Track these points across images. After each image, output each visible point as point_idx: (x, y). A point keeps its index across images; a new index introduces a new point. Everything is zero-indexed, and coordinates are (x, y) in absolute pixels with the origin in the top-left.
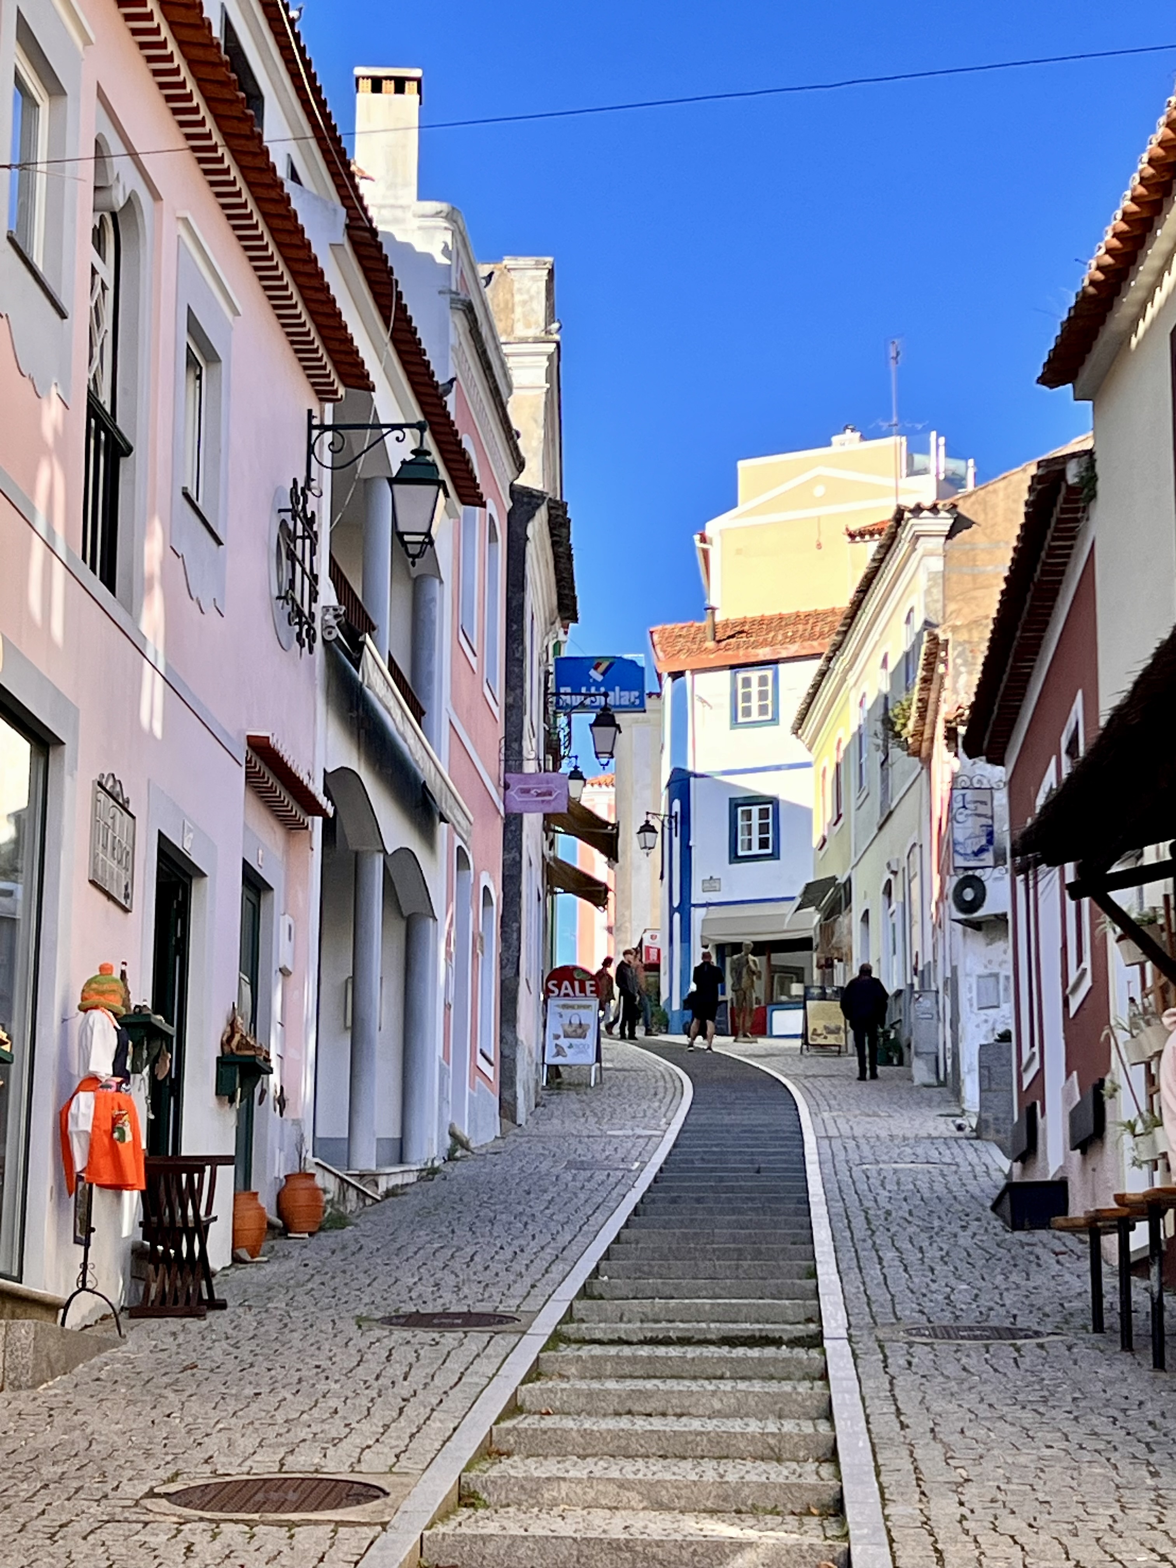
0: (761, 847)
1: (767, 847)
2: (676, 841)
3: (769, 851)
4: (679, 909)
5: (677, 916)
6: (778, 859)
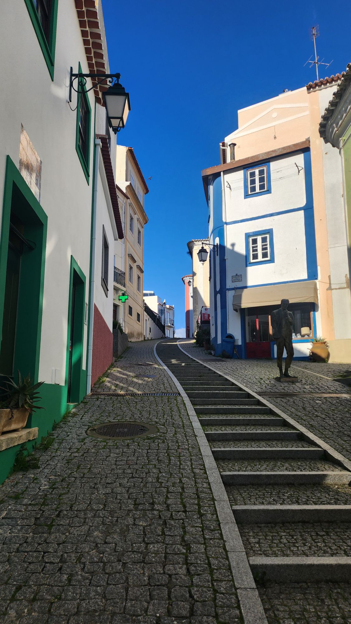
0: (263, 257)
1: (267, 257)
2: (218, 258)
3: (268, 258)
4: (219, 292)
5: (219, 296)
6: (274, 262)
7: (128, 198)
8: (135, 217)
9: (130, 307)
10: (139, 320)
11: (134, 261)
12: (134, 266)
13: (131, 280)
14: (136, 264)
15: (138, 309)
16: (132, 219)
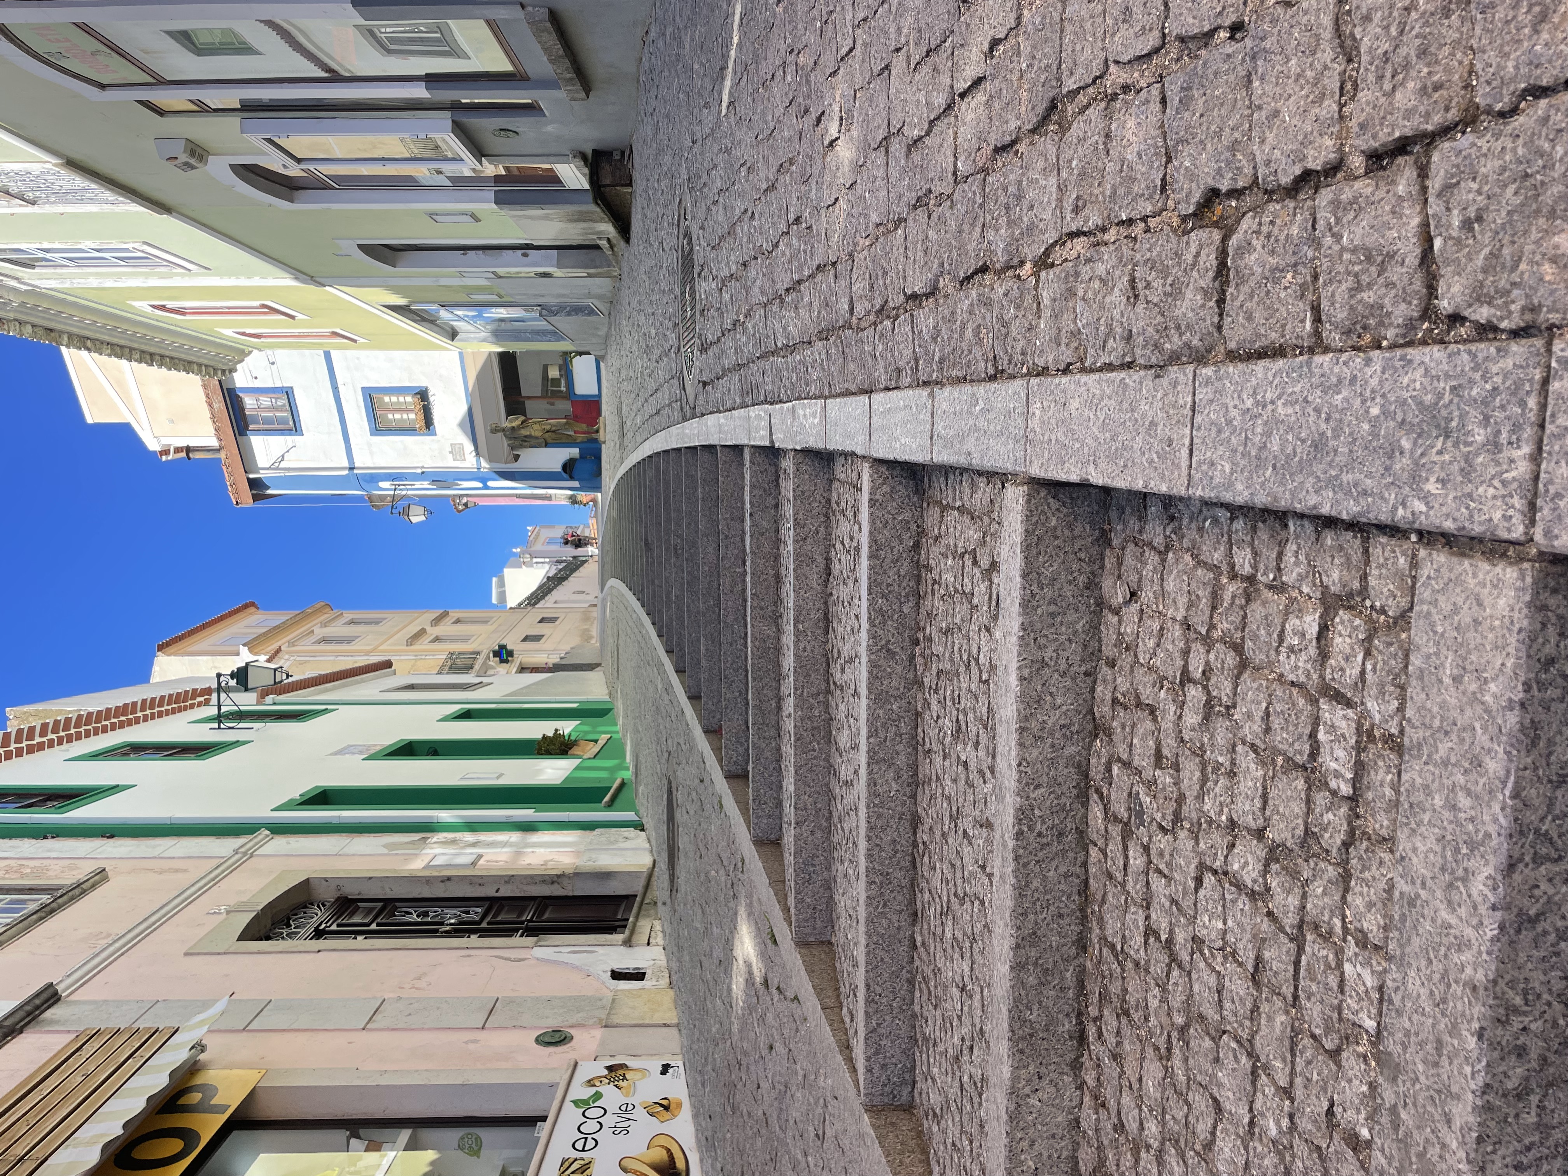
7: (279, 650)
8: (319, 632)
9: (524, 640)
10: (552, 620)
11: (422, 632)
12: (433, 631)
13: (465, 639)
14: (429, 629)
15: (529, 624)
16: (324, 640)
